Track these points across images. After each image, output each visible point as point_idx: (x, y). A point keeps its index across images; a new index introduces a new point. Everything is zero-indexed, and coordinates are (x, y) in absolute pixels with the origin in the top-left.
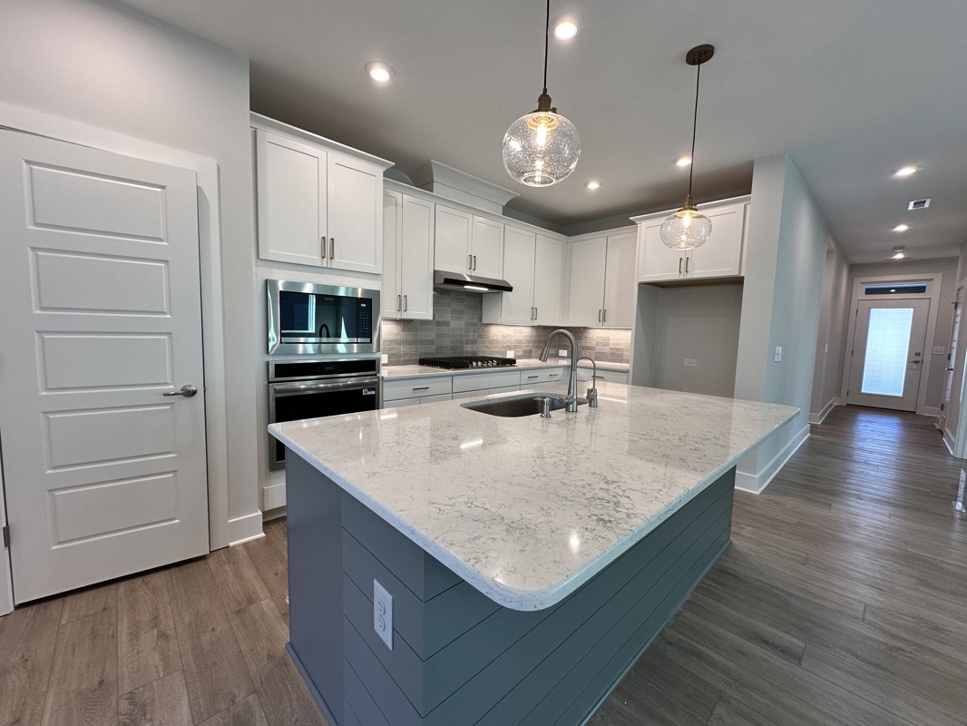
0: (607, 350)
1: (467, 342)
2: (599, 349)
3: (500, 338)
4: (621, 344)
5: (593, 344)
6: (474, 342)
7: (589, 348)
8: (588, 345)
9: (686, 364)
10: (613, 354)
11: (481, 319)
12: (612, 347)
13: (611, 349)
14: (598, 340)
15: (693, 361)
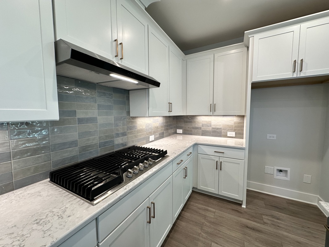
0: (210, 129)
1: (118, 135)
2: (204, 128)
3: (144, 127)
4: (220, 125)
5: (200, 125)
6: (124, 134)
7: (197, 128)
8: (196, 126)
9: (268, 138)
10: (214, 132)
11: (128, 113)
12: (214, 127)
13: (213, 128)
14: (203, 123)
15: (275, 136)
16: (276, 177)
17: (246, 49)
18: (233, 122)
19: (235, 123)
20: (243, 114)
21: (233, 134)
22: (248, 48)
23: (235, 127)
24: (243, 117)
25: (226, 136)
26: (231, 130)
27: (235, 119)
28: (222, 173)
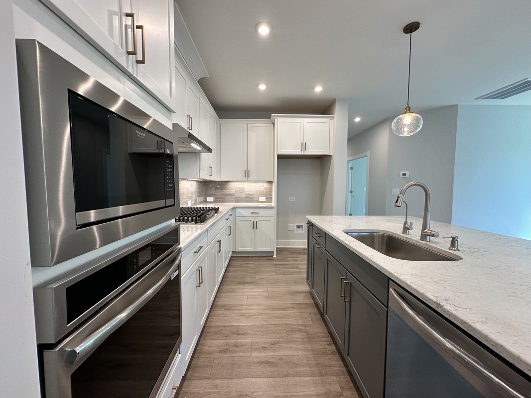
0: (243, 195)
2: (237, 195)
4: (252, 191)
5: (233, 192)
7: (230, 195)
8: (229, 193)
9: (290, 200)
10: (247, 198)
12: (247, 193)
14: (236, 189)
15: (294, 198)
16: (296, 232)
17: (273, 125)
18: (264, 188)
19: (265, 189)
20: (272, 180)
21: (263, 199)
22: (274, 124)
23: (266, 192)
24: (271, 182)
25: (258, 201)
26: (262, 195)
27: (266, 185)
28: (257, 231)
